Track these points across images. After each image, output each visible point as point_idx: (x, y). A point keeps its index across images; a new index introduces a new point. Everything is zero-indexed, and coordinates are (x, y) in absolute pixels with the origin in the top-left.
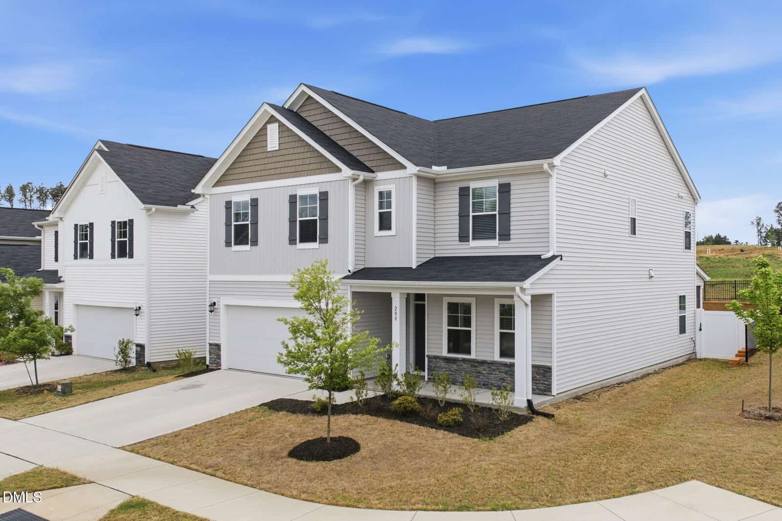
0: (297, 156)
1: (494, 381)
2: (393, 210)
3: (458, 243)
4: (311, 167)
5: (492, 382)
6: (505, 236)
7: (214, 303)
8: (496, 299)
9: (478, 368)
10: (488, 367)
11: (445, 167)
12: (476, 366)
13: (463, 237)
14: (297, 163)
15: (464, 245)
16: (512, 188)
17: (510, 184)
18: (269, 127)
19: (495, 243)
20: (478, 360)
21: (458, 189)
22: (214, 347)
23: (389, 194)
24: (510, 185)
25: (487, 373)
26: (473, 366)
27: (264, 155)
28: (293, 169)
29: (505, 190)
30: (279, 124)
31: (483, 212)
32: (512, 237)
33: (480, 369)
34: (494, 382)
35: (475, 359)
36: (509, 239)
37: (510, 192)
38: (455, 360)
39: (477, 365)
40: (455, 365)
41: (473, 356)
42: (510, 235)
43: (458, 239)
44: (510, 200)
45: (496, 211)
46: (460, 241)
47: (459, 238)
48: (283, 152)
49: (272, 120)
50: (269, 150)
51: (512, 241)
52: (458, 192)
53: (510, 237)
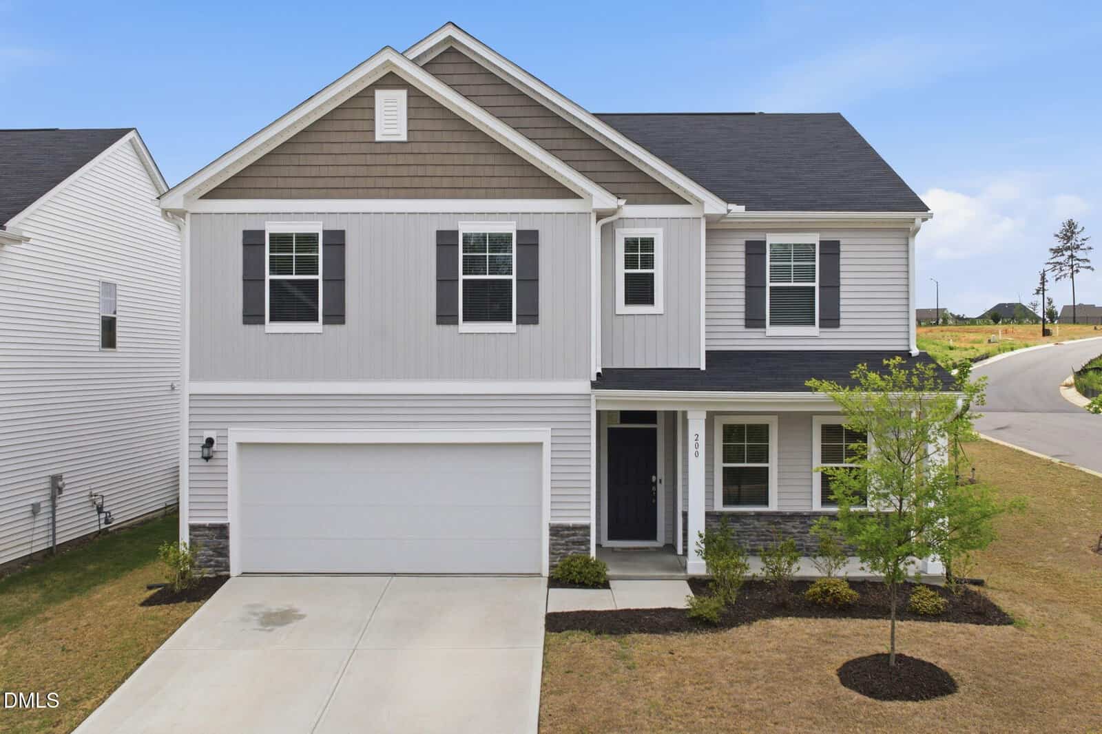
0: (457, 160)
1: (811, 542)
2: (658, 271)
3: (743, 329)
4: (495, 183)
5: (809, 544)
6: (831, 320)
7: (210, 442)
8: (814, 417)
9: (782, 526)
10: (801, 523)
11: (743, 208)
12: (779, 523)
13: (754, 320)
14: (457, 171)
15: (755, 333)
16: (842, 248)
17: (838, 242)
18: (380, 95)
19: (814, 330)
20: (786, 512)
21: (743, 242)
22: (207, 532)
23: (648, 244)
24: (839, 245)
25: (799, 532)
26: (771, 523)
27: (364, 148)
28: (446, 182)
29: (831, 250)
30: (408, 93)
31: (791, 282)
32: (842, 322)
33: (789, 526)
34: (812, 544)
35: (778, 513)
36: (838, 326)
37: (839, 254)
38: (736, 517)
39: (780, 521)
40: (738, 524)
41: (773, 506)
42: (839, 319)
43: (743, 322)
44: (839, 267)
45: (814, 282)
46: (747, 326)
47: (746, 322)
48: (415, 148)
49: (391, 80)
50: (378, 138)
51: (841, 329)
52: (743, 248)
53: (839, 322)
